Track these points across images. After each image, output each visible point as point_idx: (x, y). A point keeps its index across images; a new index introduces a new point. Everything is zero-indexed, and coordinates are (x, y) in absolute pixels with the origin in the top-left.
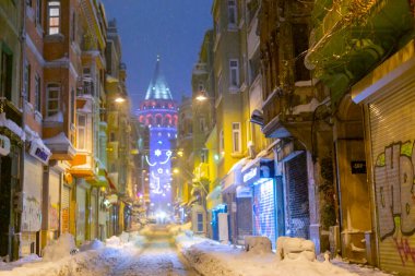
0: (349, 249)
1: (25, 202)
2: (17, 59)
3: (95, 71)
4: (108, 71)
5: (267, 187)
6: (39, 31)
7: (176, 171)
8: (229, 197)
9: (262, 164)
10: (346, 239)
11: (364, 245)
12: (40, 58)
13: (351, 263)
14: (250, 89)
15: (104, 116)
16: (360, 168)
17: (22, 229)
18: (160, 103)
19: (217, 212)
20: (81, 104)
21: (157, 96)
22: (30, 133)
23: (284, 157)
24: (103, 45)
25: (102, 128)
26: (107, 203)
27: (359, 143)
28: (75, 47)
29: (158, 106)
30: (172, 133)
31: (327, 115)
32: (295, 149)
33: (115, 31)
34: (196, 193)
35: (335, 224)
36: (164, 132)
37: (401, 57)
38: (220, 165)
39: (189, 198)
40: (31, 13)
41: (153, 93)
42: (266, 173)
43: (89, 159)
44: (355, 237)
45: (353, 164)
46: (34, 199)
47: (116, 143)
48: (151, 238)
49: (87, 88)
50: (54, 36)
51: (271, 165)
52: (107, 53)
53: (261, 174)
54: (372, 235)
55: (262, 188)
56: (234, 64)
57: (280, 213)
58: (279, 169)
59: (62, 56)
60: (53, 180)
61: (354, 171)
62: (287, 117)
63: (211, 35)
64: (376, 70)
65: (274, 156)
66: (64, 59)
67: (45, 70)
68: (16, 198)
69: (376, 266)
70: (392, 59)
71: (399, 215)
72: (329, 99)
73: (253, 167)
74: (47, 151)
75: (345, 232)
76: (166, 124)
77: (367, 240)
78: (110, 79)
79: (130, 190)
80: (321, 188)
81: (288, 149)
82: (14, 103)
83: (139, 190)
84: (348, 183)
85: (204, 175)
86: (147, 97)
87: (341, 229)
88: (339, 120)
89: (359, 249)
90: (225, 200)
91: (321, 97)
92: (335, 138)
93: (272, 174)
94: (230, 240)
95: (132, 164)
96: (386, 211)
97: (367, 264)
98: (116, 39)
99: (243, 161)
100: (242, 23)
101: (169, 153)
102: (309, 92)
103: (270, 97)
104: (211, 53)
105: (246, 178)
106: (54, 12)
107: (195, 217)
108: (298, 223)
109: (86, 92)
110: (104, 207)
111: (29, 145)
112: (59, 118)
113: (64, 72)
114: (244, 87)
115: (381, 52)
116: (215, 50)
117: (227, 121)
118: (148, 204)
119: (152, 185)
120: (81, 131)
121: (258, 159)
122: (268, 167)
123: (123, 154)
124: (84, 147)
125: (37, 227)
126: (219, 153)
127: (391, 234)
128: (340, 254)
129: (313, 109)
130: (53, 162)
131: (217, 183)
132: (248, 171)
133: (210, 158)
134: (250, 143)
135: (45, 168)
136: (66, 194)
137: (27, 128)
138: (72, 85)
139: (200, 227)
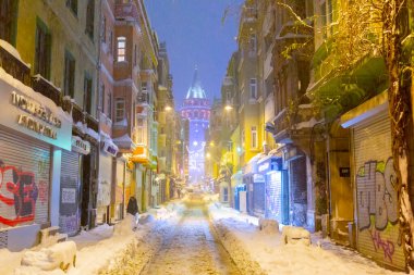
0: (336, 233)
1: (100, 186)
2: (95, 83)
3: (151, 85)
4: (159, 82)
5: (276, 177)
6: (111, 59)
7: (209, 155)
8: (248, 179)
9: (273, 160)
10: (334, 225)
11: (347, 230)
12: (111, 79)
13: (337, 244)
14: (265, 102)
15: (156, 117)
16: (345, 173)
17: (98, 205)
18: (197, 101)
19: (239, 189)
20: (140, 110)
21: (195, 96)
22: (104, 136)
23: (290, 158)
24: (156, 63)
25: (154, 125)
26: (157, 179)
27: (345, 154)
28: (136, 70)
29: (196, 104)
30: (206, 124)
31: (322, 132)
32: (298, 154)
33: (165, 50)
34: (224, 172)
35: (326, 213)
36: (200, 124)
37: (378, 100)
38: (242, 157)
39: (218, 174)
40: (105, 47)
41: (192, 94)
42: (276, 167)
43: (145, 150)
44: (342, 224)
45: (341, 169)
46: (105, 183)
47: (164, 136)
48: (189, 205)
49: (144, 98)
50: (121, 62)
51: (279, 161)
52: (159, 69)
53: (272, 168)
54: (354, 226)
55: (273, 177)
56: (253, 82)
57: (285, 197)
58: (286, 165)
59: (126, 77)
60: (120, 167)
61: (342, 175)
62: (292, 131)
63: (236, 56)
64: (360, 107)
65: (282, 155)
66: (128, 80)
67: (115, 88)
68: (94, 183)
69: (356, 249)
70: (371, 100)
71: (374, 214)
72: (323, 119)
73: (266, 161)
74: (116, 147)
75: (334, 220)
76: (201, 118)
77: (349, 226)
78: (161, 88)
79: (174, 168)
80: (317, 184)
81: (293, 152)
82: (93, 116)
83: (181, 167)
84: (337, 183)
85: (229, 160)
86: (188, 96)
87: (330, 217)
88: (331, 136)
89: (343, 234)
90: (244, 181)
91: (318, 117)
92: (328, 150)
93: (280, 168)
94: (248, 211)
95: (176, 149)
96: (365, 210)
97: (349, 246)
98: (165, 57)
99: (259, 155)
100: (260, 51)
101: (204, 144)
102: (309, 113)
103: (280, 114)
104: (237, 72)
105: (262, 168)
106: (121, 45)
107: (222, 190)
108: (299, 207)
109: (143, 100)
110: (155, 183)
111: (103, 144)
112: (125, 123)
113: (128, 90)
114: (261, 99)
115: (364, 93)
116: (239, 69)
117: (248, 124)
118: (187, 177)
119: (190, 164)
120: (140, 130)
121: (270, 156)
122: (277, 163)
123: (169, 143)
124: (142, 142)
125: (108, 203)
126: (241, 146)
127: (368, 227)
128: (329, 235)
129: (312, 125)
130: (119, 154)
131: (239, 168)
132: (262, 163)
133: (234, 150)
134: (264, 143)
135: (114, 159)
136: (128, 175)
137: (102, 132)
138: (134, 98)
139: (226, 198)
